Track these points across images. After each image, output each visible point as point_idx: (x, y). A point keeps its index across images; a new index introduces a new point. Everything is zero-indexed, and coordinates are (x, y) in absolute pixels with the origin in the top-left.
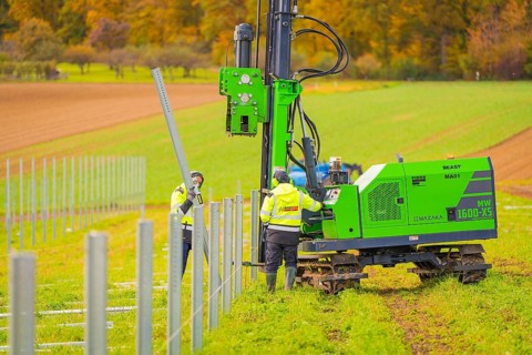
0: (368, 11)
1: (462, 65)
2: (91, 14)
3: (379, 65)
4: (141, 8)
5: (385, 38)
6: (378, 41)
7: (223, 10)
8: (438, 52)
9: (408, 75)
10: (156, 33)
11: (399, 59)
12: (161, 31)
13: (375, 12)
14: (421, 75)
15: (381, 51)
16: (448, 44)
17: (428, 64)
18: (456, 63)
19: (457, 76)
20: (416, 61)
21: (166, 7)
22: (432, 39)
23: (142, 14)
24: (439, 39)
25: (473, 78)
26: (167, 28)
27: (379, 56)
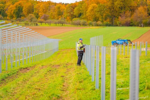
0: (99, 13)
1: (118, 23)
2: (40, 13)
3: (102, 23)
4: (50, 12)
5: (102, 18)
6: (101, 18)
7: (69, 12)
8: (112, 21)
9: (107, 25)
10: (53, 17)
11: (105, 22)
12: (54, 17)
13: (101, 13)
14: (109, 25)
15: (102, 21)
16: (115, 19)
17: (111, 23)
18: (116, 23)
19: (117, 26)
20: (109, 23)
21: (55, 12)
22: (111, 18)
23: (50, 13)
24: (113, 18)
25: (120, 26)
26: (55, 16)
27: (101, 22)
